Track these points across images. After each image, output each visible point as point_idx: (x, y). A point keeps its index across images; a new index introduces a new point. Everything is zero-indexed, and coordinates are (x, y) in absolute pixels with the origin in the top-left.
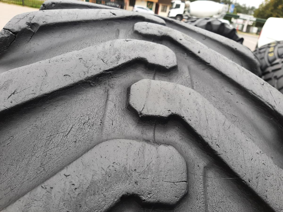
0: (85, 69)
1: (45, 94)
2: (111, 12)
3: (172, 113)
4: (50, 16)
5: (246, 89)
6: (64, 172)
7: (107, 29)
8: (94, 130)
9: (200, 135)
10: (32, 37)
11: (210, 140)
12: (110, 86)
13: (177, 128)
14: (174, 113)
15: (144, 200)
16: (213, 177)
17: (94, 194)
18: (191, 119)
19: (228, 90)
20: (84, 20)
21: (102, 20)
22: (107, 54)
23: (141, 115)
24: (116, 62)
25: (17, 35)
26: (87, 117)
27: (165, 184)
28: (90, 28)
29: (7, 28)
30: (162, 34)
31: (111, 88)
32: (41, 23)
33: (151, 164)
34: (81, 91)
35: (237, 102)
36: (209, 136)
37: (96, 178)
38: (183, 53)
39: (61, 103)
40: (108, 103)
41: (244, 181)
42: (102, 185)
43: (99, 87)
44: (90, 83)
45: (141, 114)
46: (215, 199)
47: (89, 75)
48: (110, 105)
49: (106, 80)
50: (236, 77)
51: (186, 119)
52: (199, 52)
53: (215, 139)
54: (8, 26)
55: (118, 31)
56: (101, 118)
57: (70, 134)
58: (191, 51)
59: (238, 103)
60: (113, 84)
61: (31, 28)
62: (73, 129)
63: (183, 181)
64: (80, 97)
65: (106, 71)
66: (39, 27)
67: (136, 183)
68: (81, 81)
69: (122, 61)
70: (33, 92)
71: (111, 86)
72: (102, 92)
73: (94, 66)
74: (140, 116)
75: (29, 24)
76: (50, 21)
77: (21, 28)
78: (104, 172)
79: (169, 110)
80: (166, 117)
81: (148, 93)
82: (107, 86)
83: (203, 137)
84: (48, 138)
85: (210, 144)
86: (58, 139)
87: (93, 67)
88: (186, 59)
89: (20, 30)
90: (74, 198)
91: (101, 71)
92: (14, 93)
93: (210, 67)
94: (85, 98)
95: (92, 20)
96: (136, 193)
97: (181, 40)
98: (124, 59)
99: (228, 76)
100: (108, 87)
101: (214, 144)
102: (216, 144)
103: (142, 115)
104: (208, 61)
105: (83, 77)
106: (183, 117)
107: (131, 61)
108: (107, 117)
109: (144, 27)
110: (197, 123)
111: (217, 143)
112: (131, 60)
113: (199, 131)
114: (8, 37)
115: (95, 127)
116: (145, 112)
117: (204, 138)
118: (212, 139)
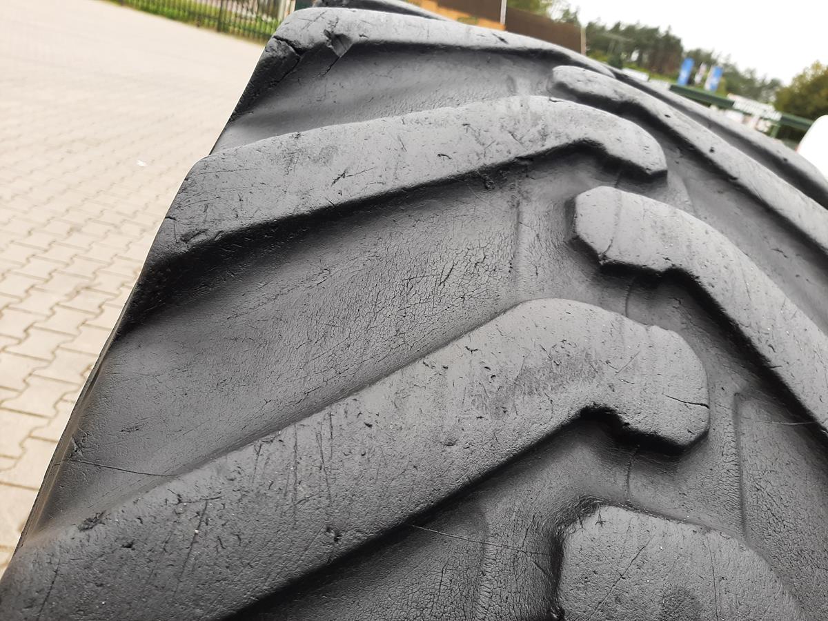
0: (480, 149)
1: (404, 188)
2: (494, 35)
3: (673, 265)
4: (372, 24)
5: (823, 247)
6: (464, 341)
7: (486, 73)
8: (498, 281)
9: (733, 321)
10: (331, 66)
11: (755, 334)
12: (522, 195)
13: (676, 304)
14: (678, 266)
15: (628, 424)
16: (752, 416)
17: (531, 393)
18: (714, 285)
19: (778, 246)
20: (443, 45)
21: (478, 50)
22: (519, 122)
23: (604, 260)
24: (540, 143)
25: (302, 58)
26: (481, 252)
27: (668, 401)
28: (451, 66)
29: (285, 37)
30: (624, 99)
31: (525, 199)
32: (355, 37)
33: (639, 357)
34: (467, 196)
35: (797, 276)
36: (753, 325)
37: (531, 363)
38: (671, 149)
39: (426, 214)
40: (523, 230)
41: (825, 429)
42: (544, 378)
43: (499, 194)
44: (485, 181)
45: (605, 257)
46: (758, 462)
47: (488, 162)
48: (527, 236)
49: (514, 181)
50: (800, 216)
51: (705, 281)
52: (712, 151)
53: (766, 334)
54: (285, 33)
55: (511, 80)
56: (510, 258)
57: (450, 280)
58: (692, 146)
59: (798, 278)
60: (527, 192)
61: (332, 45)
62: (454, 272)
63: (701, 405)
64: (463, 209)
65: (521, 158)
66: (350, 46)
67: (610, 386)
68: (472, 172)
69: (551, 143)
70: (381, 180)
71: (525, 195)
72: (506, 206)
73: (495, 143)
74: (601, 263)
75: (328, 34)
76: (375, 35)
77: (316, 42)
78: (545, 355)
79: (667, 259)
80: (659, 272)
81: (616, 215)
82: (515, 193)
83: (740, 326)
84: (405, 282)
85: (755, 341)
86: (426, 286)
87: (494, 146)
88: (677, 163)
89: (311, 46)
90: (490, 392)
91: (512, 156)
92: (343, 175)
93: (738, 188)
94: (472, 211)
95: (460, 47)
96: (612, 406)
97: (667, 116)
98: (557, 137)
99: (780, 211)
100: (519, 197)
101: (764, 342)
102: (769, 343)
103: (607, 261)
104: (734, 173)
105: (475, 165)
106: (697, 278)
107: (571, 144)
108: (524, 258)
109: (581, 78)
110: (728, 295)
111: (771, 342)
112: (570, 142)
113: (731, 311)
114: (284, 57)
115: (499, 274)
116: (614, 255)
117: (743, 328)
118: (760, 331)
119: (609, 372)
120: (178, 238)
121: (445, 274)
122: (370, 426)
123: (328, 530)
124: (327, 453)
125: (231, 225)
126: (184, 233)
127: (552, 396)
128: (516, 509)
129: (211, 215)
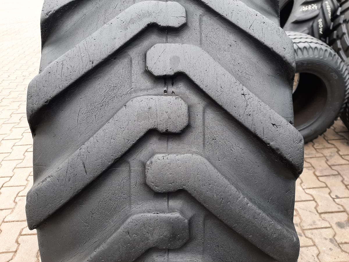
119: (154, 14)
120: (45, 14)
121: (115, 6)
122: (95, 39)
123: (90, 61)
124: (86, 47)
125: (57, 8)
126: (46, 13)
127: (139, 23)
128: (138, 53)
129: (51, 7)
